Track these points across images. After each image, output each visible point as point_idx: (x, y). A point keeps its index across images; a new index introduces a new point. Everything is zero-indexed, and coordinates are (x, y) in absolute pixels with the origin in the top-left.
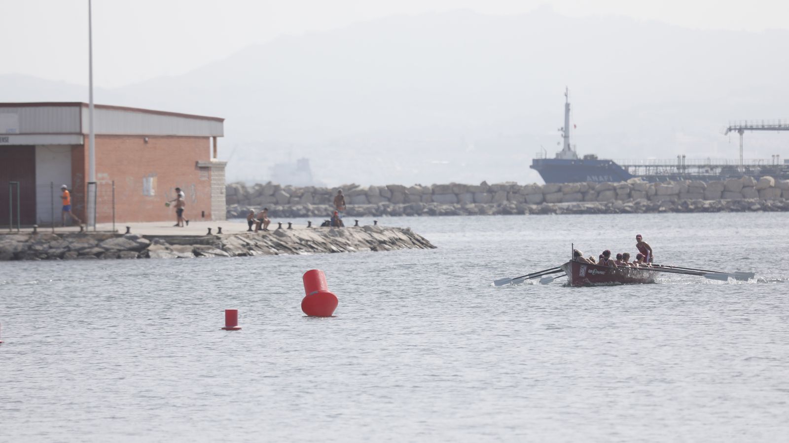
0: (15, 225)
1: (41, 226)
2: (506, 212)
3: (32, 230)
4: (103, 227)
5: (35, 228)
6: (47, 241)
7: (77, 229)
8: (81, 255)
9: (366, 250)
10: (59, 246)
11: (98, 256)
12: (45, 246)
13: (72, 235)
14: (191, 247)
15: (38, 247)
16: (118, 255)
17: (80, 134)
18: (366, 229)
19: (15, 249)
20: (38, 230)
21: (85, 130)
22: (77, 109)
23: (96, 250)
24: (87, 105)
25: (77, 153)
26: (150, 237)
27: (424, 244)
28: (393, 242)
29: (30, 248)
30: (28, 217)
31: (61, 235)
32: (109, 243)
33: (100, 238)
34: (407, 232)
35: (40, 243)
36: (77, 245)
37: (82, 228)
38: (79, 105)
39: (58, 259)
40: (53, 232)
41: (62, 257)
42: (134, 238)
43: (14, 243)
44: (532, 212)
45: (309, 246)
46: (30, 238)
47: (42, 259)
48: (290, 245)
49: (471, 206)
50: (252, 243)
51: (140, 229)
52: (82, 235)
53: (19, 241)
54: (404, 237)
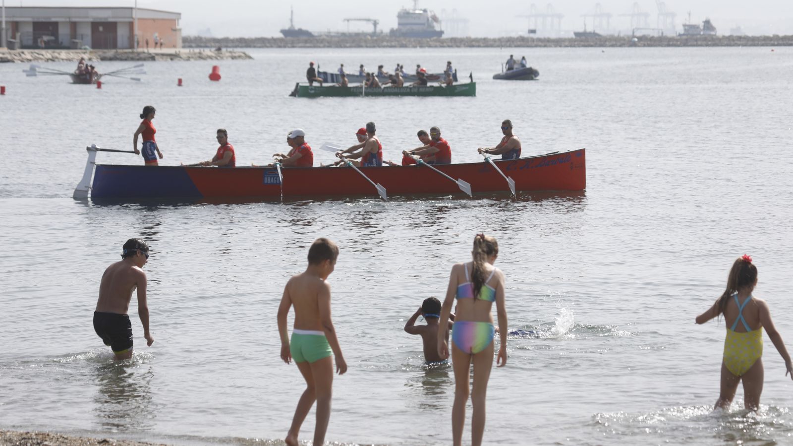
0: (110, 49)
1: (120, 49)
2: (280, 47)
4: (140, 50)
5: (117, 50)
6: (121, 54)
7: (130, 50)
8: (132, 59)
9: (230, 59)
10: (125, 56)
12: (121, 56)
13: (130, 53)
14: (170, 58)
15: (118, 57)
16: (145, 59)
17: (132, 18)
18: (230, 52)
21: (134, 16)
22: (131, 10)
23: (137, 58)
24: (135, 8)
25: (131, 25)
27: (250, 57)
28: (240, 57)
29: (115, 57)
30: (115, 46)
31: (126, 53)
32: (142, 56)
33: (139, 54)
34: (244, 53)
35: (119, 55)
36: (131, 56)
38: (132, 8)
39: (124, 60)
40: (123, 51)
41: (126, 60)
42: (150, 54)
44: (289, 47)
45: (210, 57)
46: (115, 53)
47: (120, 60)
48: (203, 56)
49: (268, 45)
50: (191, 56)
51: (152, 51)
52: (133, 53)
54: (243, 55)
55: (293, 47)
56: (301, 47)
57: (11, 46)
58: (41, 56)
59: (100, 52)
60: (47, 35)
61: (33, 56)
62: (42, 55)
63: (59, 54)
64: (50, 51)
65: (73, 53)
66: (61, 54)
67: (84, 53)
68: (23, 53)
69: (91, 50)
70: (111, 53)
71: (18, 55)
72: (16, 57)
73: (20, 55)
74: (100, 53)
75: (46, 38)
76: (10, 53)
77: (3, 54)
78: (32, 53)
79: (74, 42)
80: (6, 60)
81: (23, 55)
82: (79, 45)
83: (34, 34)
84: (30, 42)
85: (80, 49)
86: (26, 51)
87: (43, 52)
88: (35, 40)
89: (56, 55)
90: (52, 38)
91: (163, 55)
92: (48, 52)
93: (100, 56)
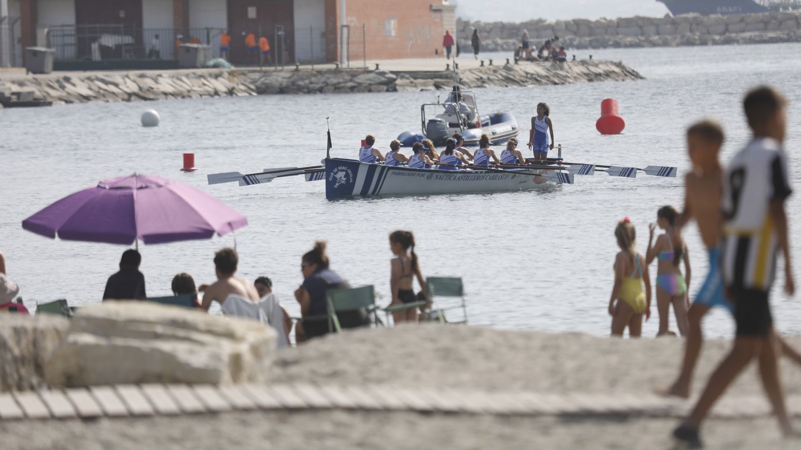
0: (280, 63)
1: (303, 63)
2: (690, 43)
3: (294, 67)
4: (356, 64)
5: (297, 66)
6: (308, 77)
7: (332, 66)
8: (338, 89)
9: (584, 80)
10: (318, 82)
11: (352, 89)
12: (307, 81)
13: (329, 71)
14: (431, 81)
15: (301, 83)
16: (369, 89)
18: (583, 63)
19: (281, 84)
20: (301, 67)
23: (350, 84)
26: (397, 73)
27: (635, 75)
28: (608, 74)
29: (293, 83)
30: (290, 56)
31: (320, 72)
32: (361, 79)
33: (354, 74)
34: (619, 65)
35: (302, 79)
36: (334, 80)
37: (337, 65)
39: (318, 92)
40: (313, 69)
41: (321, 90)
42: (383, 74)
43: (280, 79)
44: (715, 43)
45: (536, 80)
46: (293, 75)
47: (305, 93)
48: (517, 78)
49: (655, 38)
50: (485, 77)
51: (388, 66)
52: (337, 71)
53: (284, 78)
54: (617, 70)
55: (728, 42)
56: (751, 41)
57: (34, 63)
58: (112, 88)
59: (255, 74)
60: (116, 32)
61: (93, 87)
62: (116, 85)
63: (156, 80)
64: (133, 74)
65: (187, 76)
66: (160, 80)
67: (217, 77)
68: (67, 79)
69: (233, 68)
70: (281, 74)
71: (56, 85)
72: (53, 93)
73: (63, 87)
74: (256, 76)
75: (109, 41)
76: (37, 83)
77: (21, 84)
78: (89, 79)
79: (188, 50)
80: (30, 99)
81: (69, 87)
82: (201, 58)
83: (79, 30)
84: (70, 53)
85: (205, 66)
86: (75, 76)
87: (116, 76)
88: (83, 47)
89: (149, 82)
90: (128, 40)
91: (415, 75)
92: (127, 76)
93: (254, 82)
